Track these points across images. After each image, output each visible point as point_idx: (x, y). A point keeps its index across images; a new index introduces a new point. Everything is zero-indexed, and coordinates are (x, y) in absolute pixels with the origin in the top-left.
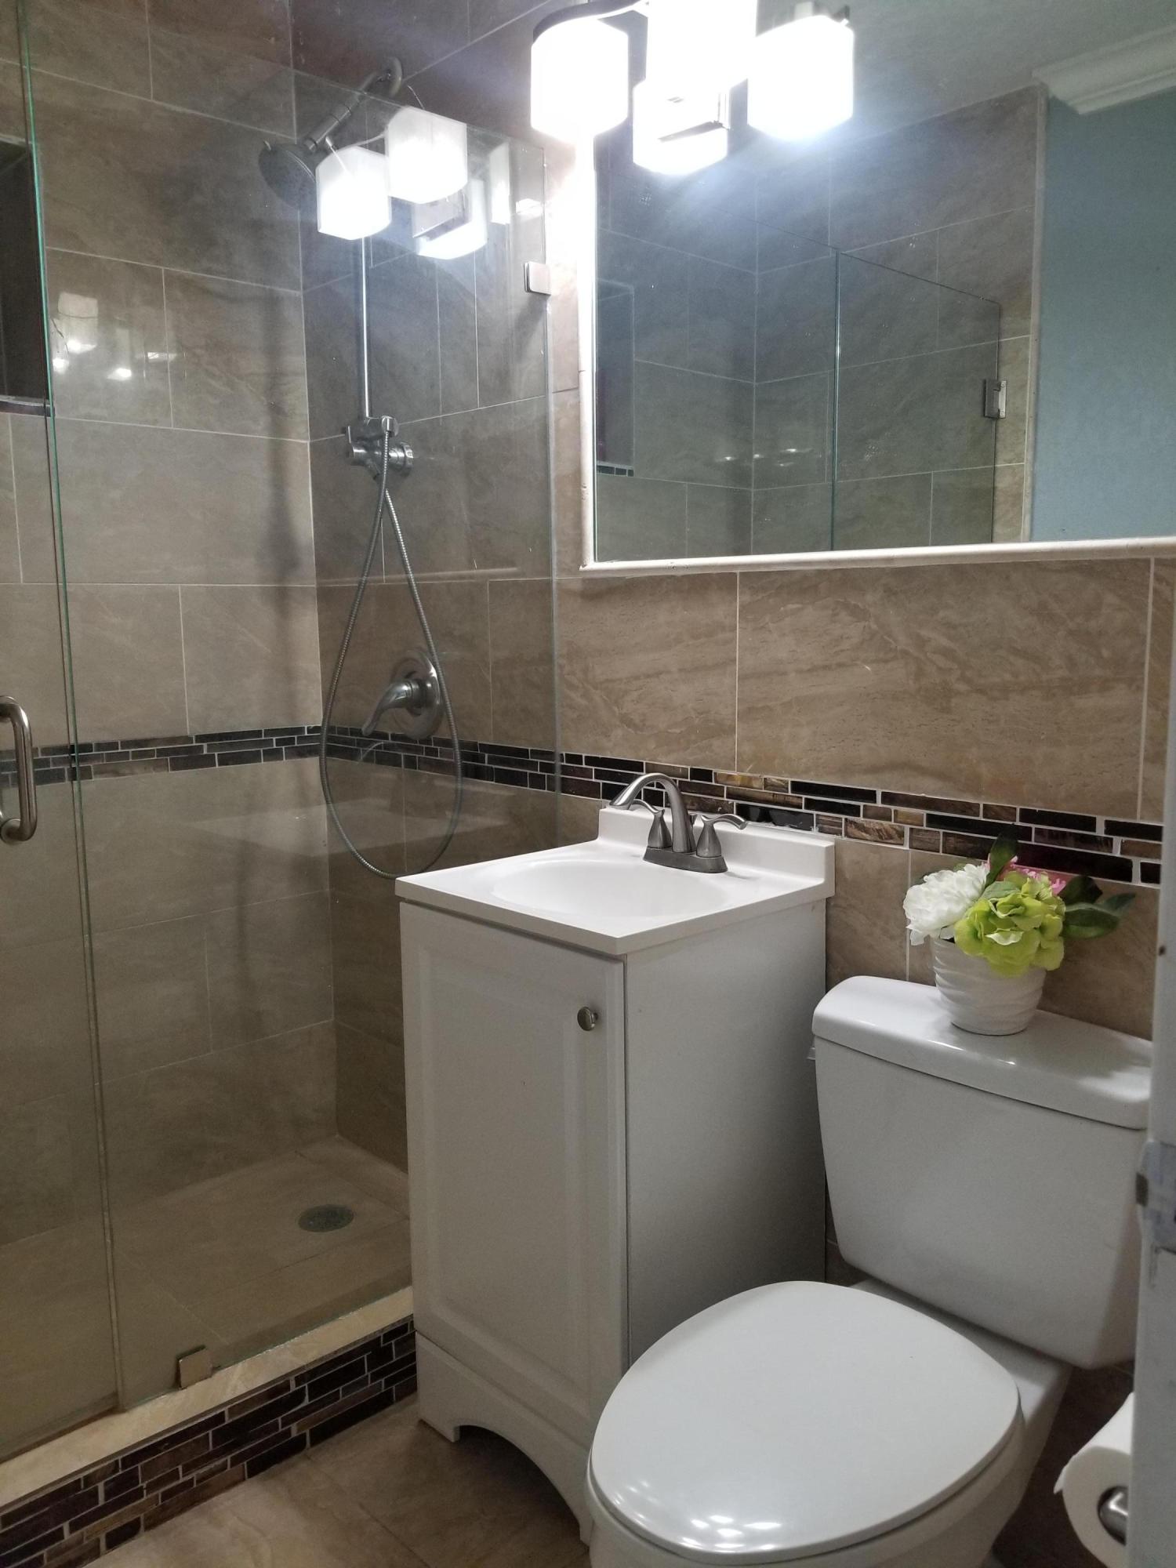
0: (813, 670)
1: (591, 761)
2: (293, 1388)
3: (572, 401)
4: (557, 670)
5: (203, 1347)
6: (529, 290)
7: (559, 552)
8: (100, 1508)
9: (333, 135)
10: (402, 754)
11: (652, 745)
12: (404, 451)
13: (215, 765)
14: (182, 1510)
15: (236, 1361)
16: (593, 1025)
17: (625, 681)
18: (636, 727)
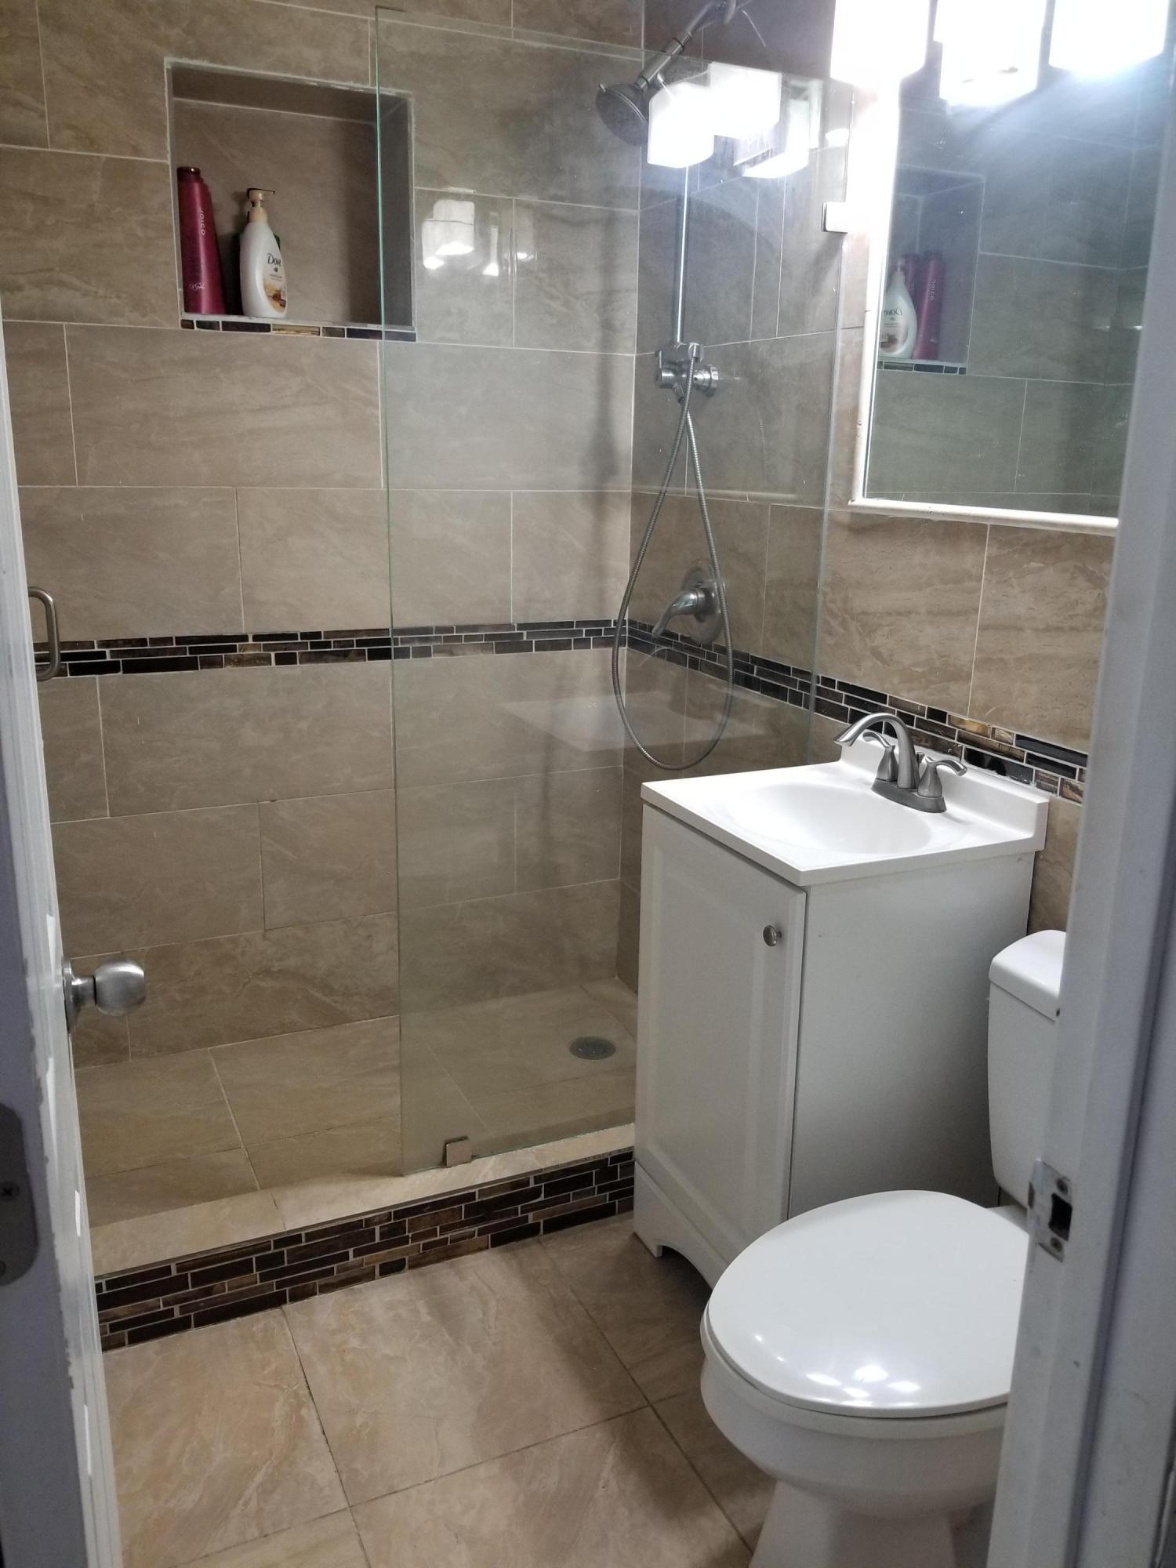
0: (1048, 629)
1: (843, 686)
2: (532, 1185)
3: (857, 339)
4: (820, 597)
5: (465, 1138)
6: (825, 230)
7: (832, 485)
8: (375, 1244)
9: (664, 72)
10: (688, 655)
11: (896, 680)
12: (710, 373)
13: (532, 651)
14: (439, 1260)
15: (493, 1154)
16: (775, 942)
17: (879, 615)
18: (884, 662)
